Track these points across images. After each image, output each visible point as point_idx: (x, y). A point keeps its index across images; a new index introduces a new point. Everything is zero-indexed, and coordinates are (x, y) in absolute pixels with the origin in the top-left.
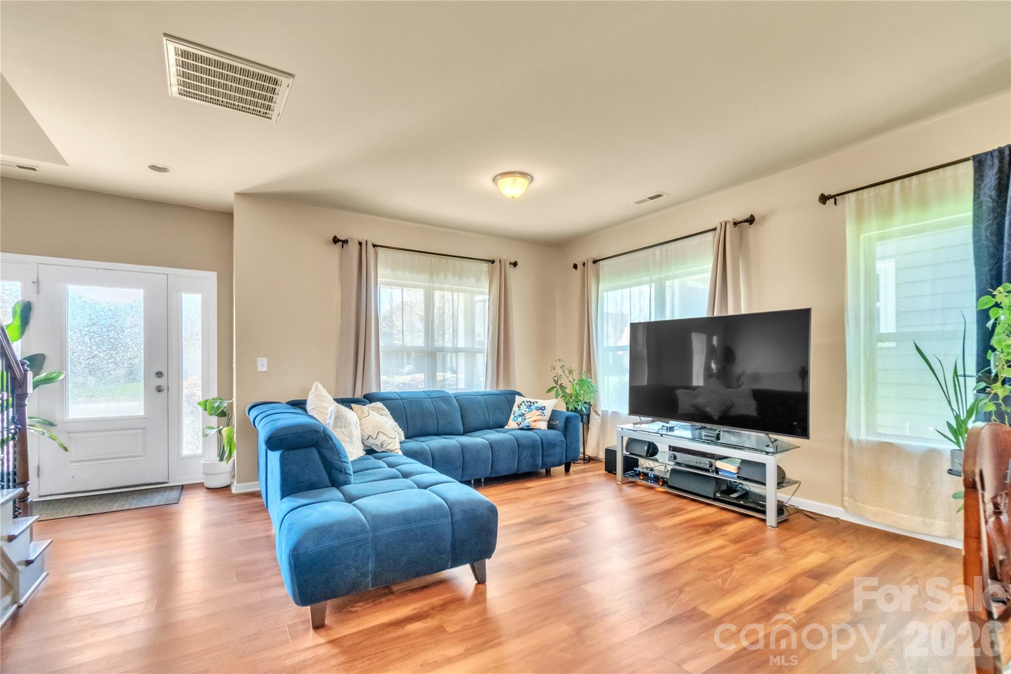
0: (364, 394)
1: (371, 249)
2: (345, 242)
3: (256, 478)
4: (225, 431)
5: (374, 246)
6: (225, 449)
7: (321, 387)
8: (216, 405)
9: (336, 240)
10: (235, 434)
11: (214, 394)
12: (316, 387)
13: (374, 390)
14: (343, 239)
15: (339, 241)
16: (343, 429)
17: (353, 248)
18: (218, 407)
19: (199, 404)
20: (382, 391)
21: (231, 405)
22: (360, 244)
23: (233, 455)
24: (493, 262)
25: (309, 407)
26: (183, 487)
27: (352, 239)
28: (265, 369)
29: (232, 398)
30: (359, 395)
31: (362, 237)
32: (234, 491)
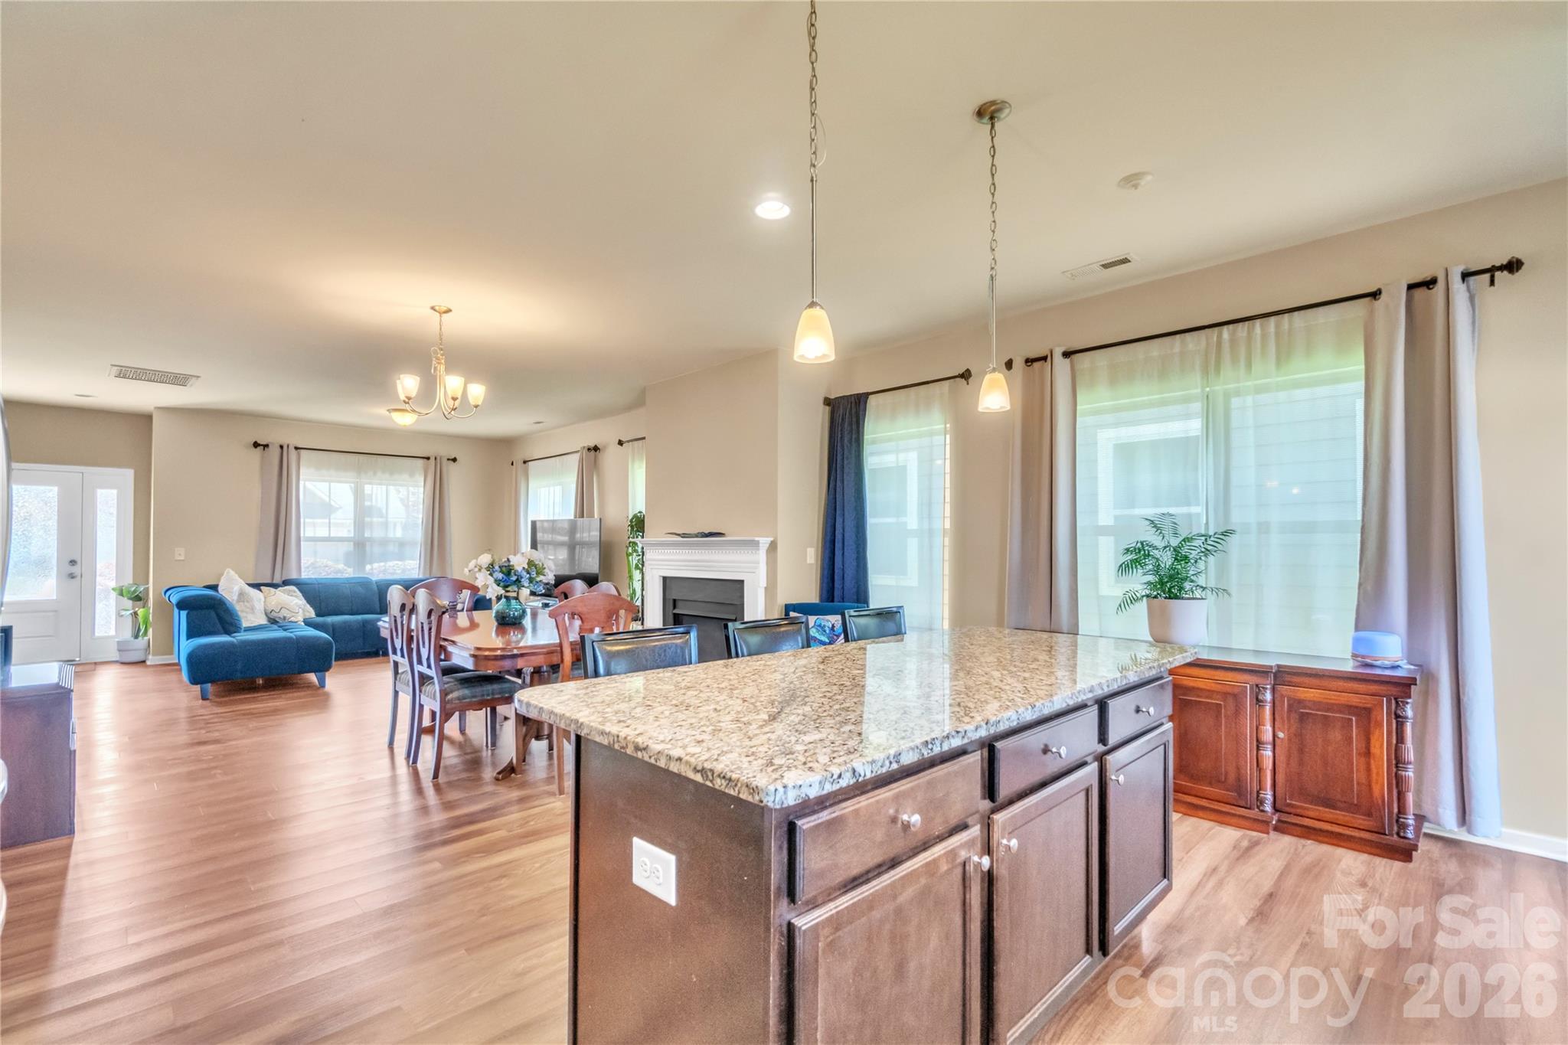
0: (283, 579)
1: (293, 453)
2: (266, 446)
3: (171, 653)
4: (141, 612)
5: (296, 448)
6: (141, 627)
7: (232, 573)
8: (133, 589)
9: (256, 445)
10: (151, 616)
11: (128, 580)
12: (228, 573)
13: (294, 576)
14: (265, 443)
15: (260, 445)
16: (246, 603)
17: (274, 452)
18: (135, 591)
19: (113, 589)
20: (303, 577)
21: (147, 590)
22: (282, 447)
23: (148, 633)
24: (428, 458)
25: (220, 589)
26: (95, 663)
27: (273, 444)
28: (182, 558)
29: (148, 584)
30: (277, 580)
31: (284, 441)
32: (148, 663)
